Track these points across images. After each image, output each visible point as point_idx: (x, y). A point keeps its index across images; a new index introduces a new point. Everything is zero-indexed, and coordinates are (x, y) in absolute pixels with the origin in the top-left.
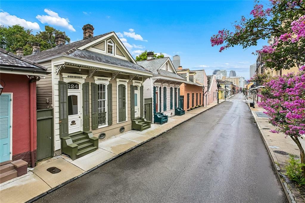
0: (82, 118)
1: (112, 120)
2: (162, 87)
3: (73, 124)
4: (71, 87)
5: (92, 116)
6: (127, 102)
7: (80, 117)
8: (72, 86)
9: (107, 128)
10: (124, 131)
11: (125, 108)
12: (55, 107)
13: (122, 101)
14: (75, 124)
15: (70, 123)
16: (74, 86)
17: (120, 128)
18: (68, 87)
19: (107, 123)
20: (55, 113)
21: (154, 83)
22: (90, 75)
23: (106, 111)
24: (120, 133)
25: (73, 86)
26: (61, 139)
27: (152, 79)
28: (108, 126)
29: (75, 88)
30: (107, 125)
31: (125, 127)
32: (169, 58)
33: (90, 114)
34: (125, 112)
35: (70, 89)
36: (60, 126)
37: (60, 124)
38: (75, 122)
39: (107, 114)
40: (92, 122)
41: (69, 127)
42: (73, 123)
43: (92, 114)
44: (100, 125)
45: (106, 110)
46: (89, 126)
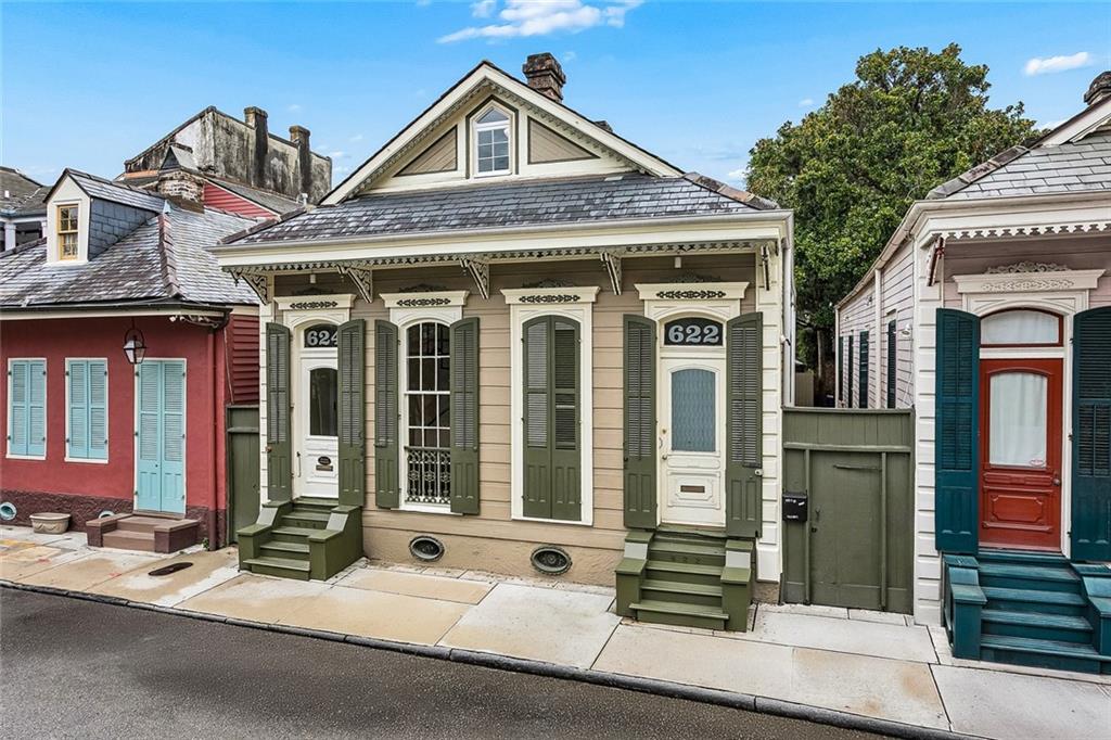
3: (326, 467)
4: (319, 339)
5: (375, 453)
6: (586, 413)
9: (450, 521)
10: (570, 577)
11: (575, 448)
13: (549, 403)
14: (331, 469)
16: (331, 335)
17: (537, 546)
24: (539, 576)
25: (327, 334)
29: (332, 344)
31: (572, 554)
33: (371, 443)
34: (576, 469)
35: (317, 346)
37: (270, 456)
38: (330, 461)
40: (374, 475)
42: (325, 463)
43: (375, 446)
46: (361, 488)
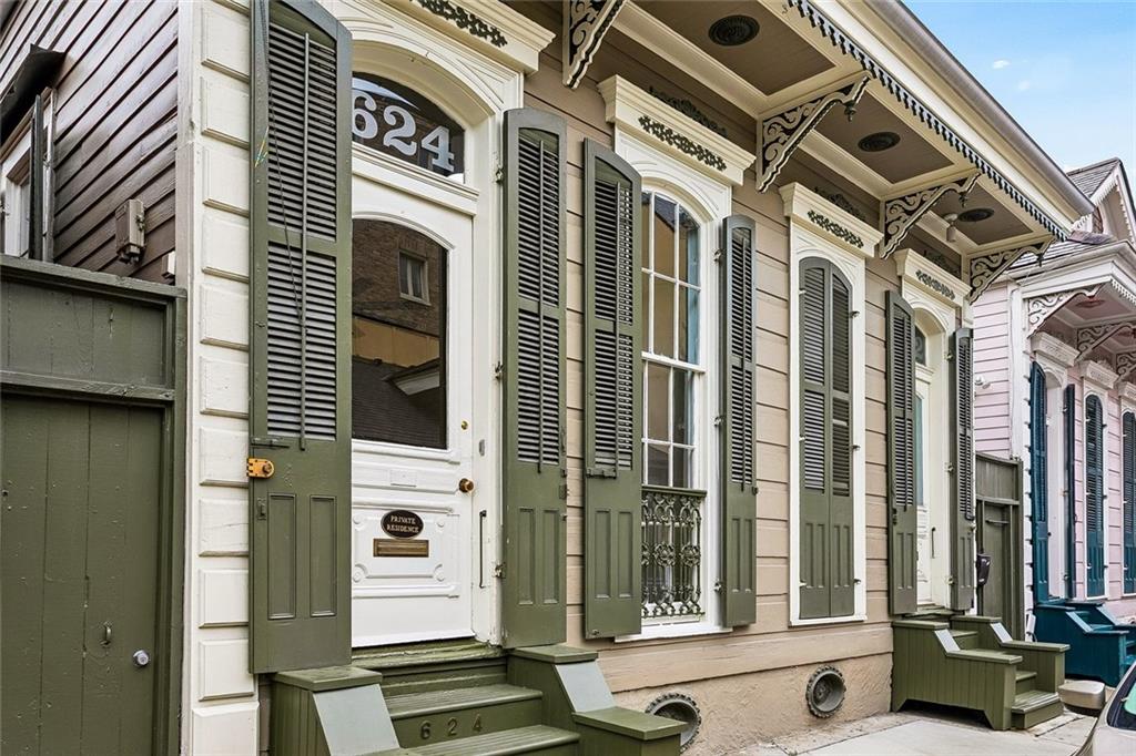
0: (489, 495)
1: (752, 584)
2: (1077, 388)
3: (403, 545)
4: (384, 128)
5: (583, 496)
6: (858, 436)
7: (465, 487)
8: (400, 122)
9: (714, 649)
10: (841, 715)
11: (847, 493)
12: (199, 278)
14: (422, 551)
15: (366, 528)
16: (422, 132)
17: (809, 675)
18: (361, 123)
19: (708, 601)
20: (197, 353)
21: (1031, 338)
22: (574, 49)
23: (697, 486)
24: (810, 726)
25: (409, 128)
26: (268, 683)
27: (1018, 297)
28: (717, 629)
29: (423, 158)
30: (709, 624)
31: (847, 672)
32: (1117, 171)
33: (572, 469)
34: (849, 529)
35: (376, 143)
36: (256, 515)
37: (261, 500)
38: (419, 524)
39: (709, 511)
40: (582, 557)
41: (355, 572)
42: (403, 529)
43: (585, 477)
44: (650, 607)
45: (704, 473)
46: (559, 592)
